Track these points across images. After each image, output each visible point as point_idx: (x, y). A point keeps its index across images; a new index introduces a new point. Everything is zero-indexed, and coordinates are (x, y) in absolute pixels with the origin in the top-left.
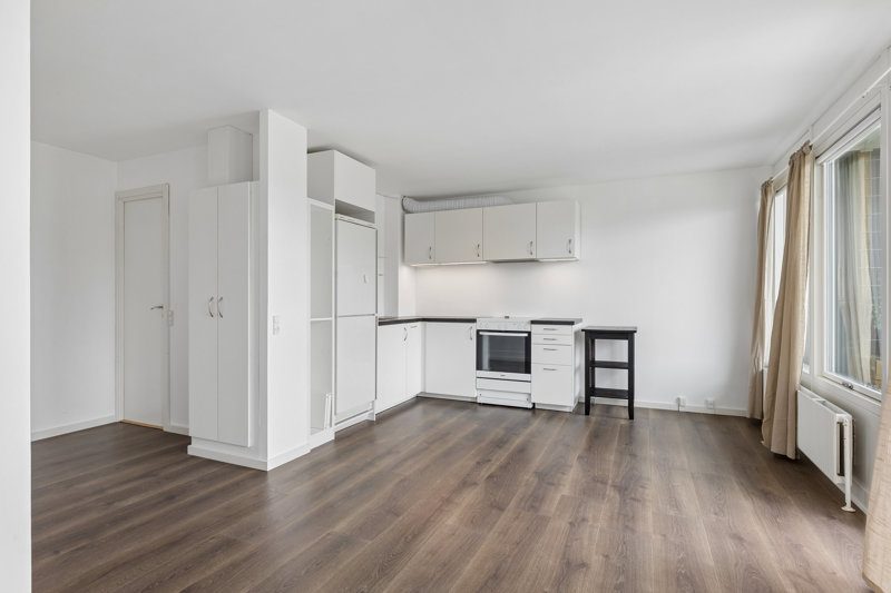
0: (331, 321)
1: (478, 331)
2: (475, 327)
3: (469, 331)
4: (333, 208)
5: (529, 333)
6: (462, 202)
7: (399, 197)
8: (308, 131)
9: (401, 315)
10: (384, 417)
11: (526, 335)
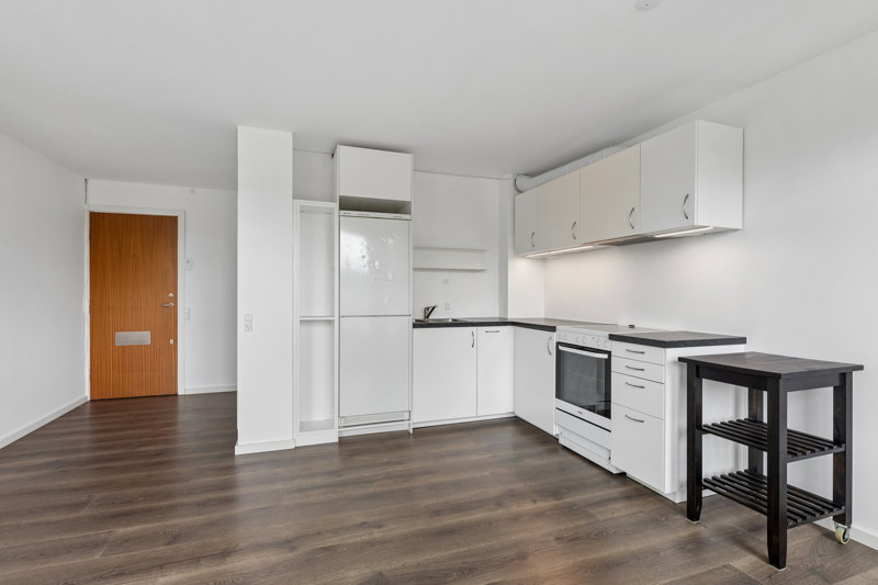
0: (333, 321)
1: (558, 344)
2: (555, 337)
3: (546, 341)
4: (336, 205)
5: (609, 353)
6: (567, 167)
7: (510, 176)
8: (294, 135)
9: (511, 317)
10: (423, 434)
11: (606, 356)
